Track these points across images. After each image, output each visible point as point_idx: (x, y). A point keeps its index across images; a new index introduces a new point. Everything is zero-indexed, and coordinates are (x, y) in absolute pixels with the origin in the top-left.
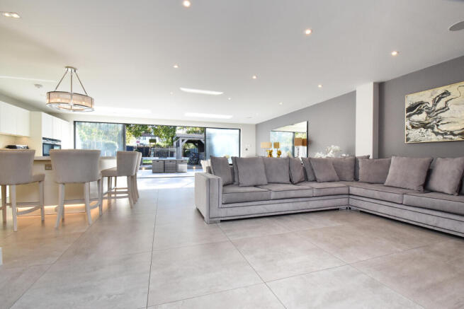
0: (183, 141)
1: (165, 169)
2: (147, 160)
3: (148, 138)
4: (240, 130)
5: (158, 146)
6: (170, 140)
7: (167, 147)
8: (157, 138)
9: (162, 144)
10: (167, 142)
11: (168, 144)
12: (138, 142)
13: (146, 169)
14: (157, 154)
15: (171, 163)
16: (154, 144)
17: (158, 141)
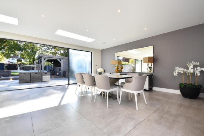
0: (44, 59)
1: (31, 80)
2: (14, 72)
3: (16, 59)
4: (92, 53)
5: (23, 63)
6: (32, 60)
7: (30, 64)
8: (22, 59)
9: (26, 63)
10: (29, 61)
11: (30, 63)
12: (8, 61)
13: (13, 79)
14: (23, 68)
15: (37, 75)
16: (20, 62)
17: (23, 61)
